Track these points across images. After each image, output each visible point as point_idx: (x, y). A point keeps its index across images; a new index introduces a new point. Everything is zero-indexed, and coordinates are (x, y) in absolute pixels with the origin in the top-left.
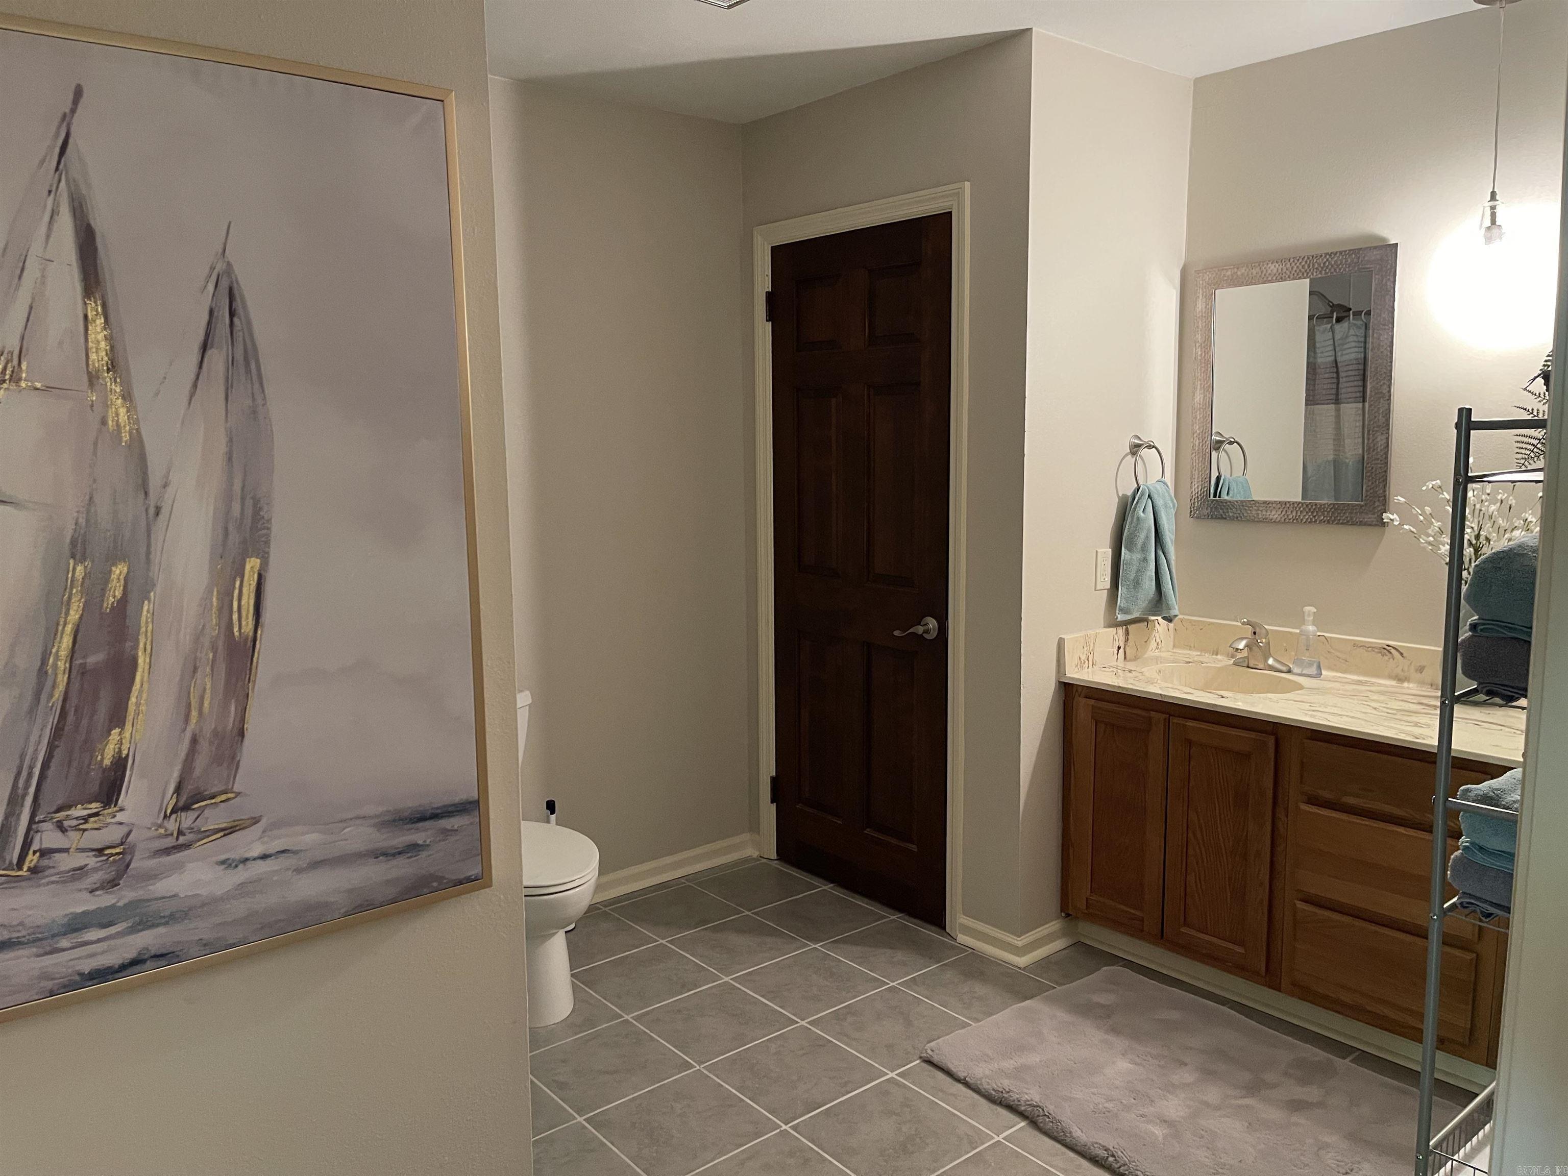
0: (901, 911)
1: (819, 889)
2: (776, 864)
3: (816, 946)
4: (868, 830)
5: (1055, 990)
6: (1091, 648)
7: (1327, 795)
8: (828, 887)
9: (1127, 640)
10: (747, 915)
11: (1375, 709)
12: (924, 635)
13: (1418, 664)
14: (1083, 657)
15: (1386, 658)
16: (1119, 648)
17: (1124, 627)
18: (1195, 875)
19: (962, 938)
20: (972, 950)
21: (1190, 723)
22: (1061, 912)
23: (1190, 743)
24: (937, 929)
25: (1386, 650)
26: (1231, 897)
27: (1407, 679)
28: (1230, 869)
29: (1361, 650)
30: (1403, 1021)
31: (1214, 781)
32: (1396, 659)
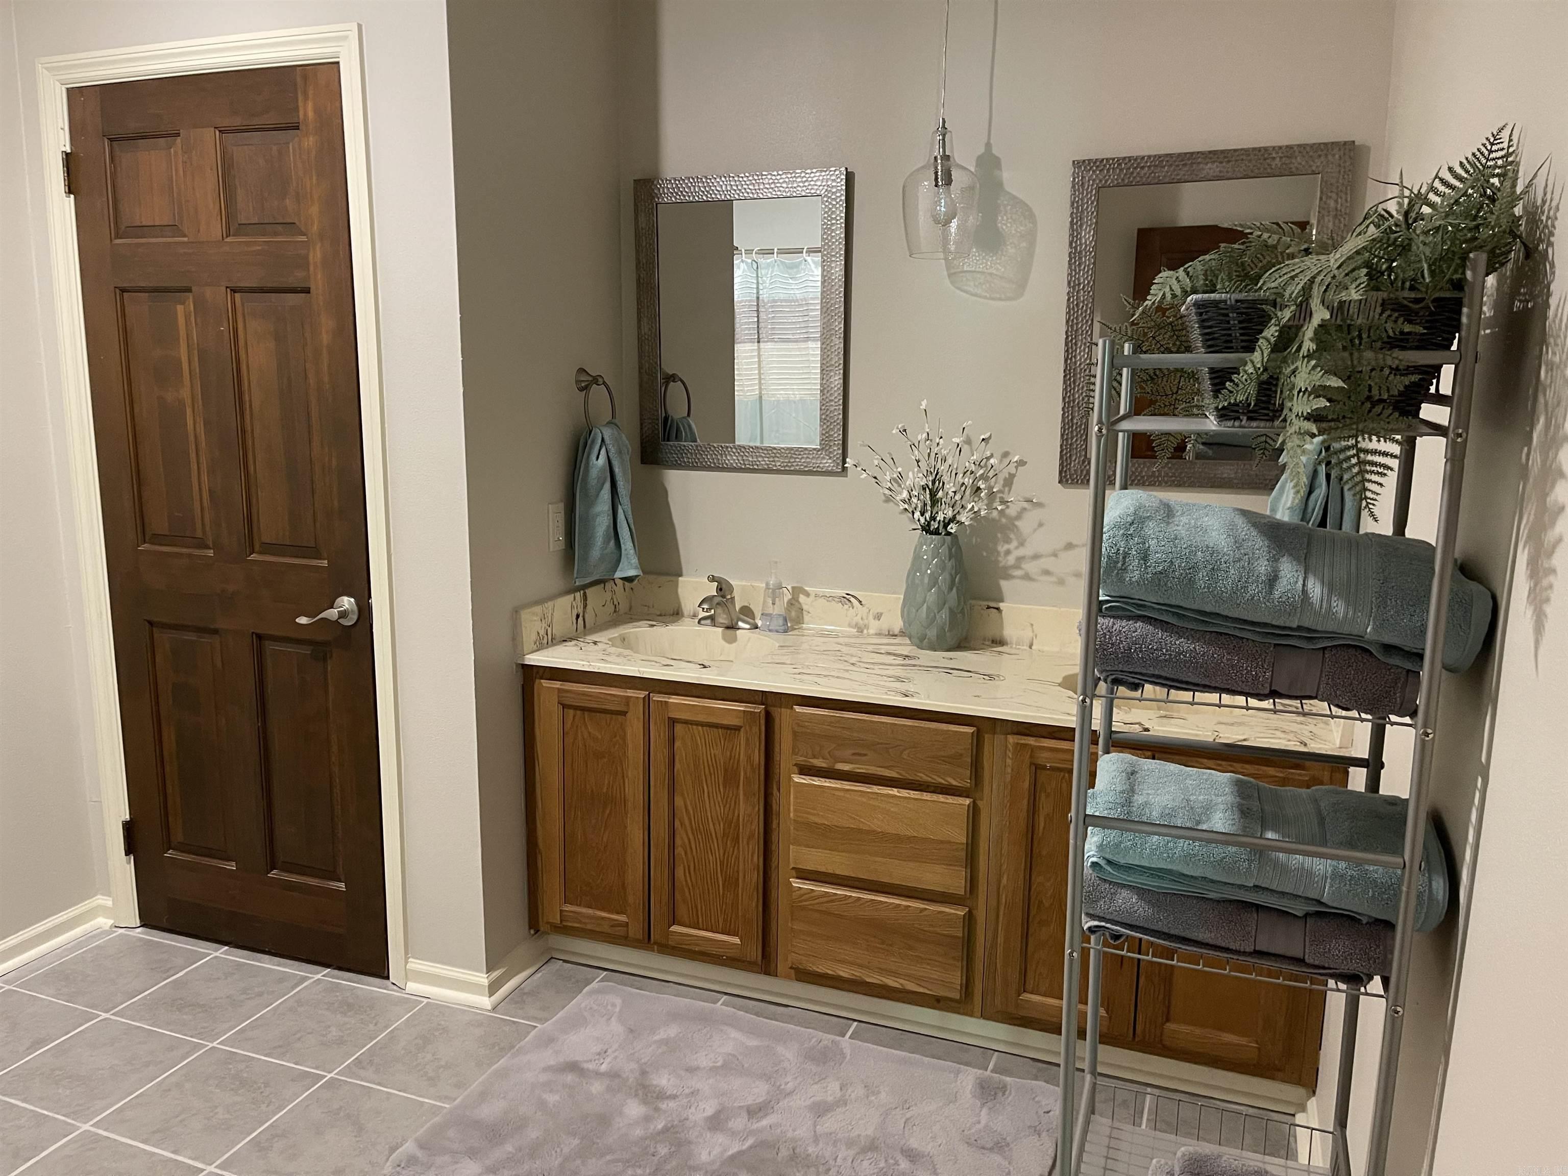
0: (327, 966)
1: (208, 958)
2: (141, 933)
3: (215, 1044)
4: (275, 871)
5: (537, 1029)
6: (550, 620)
7: (819, 763)
8: (222, 952)
9: (585, 606)
10: (105, 1019)
11: (853, 664)
12: (340, 621)
13: (876, 612)
14: (542, 632)
15: (846, 607)
16: (578, 616)
17: (582, 592)
18: (684, 867)
19: (413, 987)
20: (426, 1001)
21: (674, 700)
22: (530, 928)
23: (673, 722)
24: (377, 981)
25: (846, 599)
26: (723, 885)
27: (867, 627)
28: (722, 855)
29: (822, 601)
30: (900, 987)
31: (701, 761)
32: (855, 608)
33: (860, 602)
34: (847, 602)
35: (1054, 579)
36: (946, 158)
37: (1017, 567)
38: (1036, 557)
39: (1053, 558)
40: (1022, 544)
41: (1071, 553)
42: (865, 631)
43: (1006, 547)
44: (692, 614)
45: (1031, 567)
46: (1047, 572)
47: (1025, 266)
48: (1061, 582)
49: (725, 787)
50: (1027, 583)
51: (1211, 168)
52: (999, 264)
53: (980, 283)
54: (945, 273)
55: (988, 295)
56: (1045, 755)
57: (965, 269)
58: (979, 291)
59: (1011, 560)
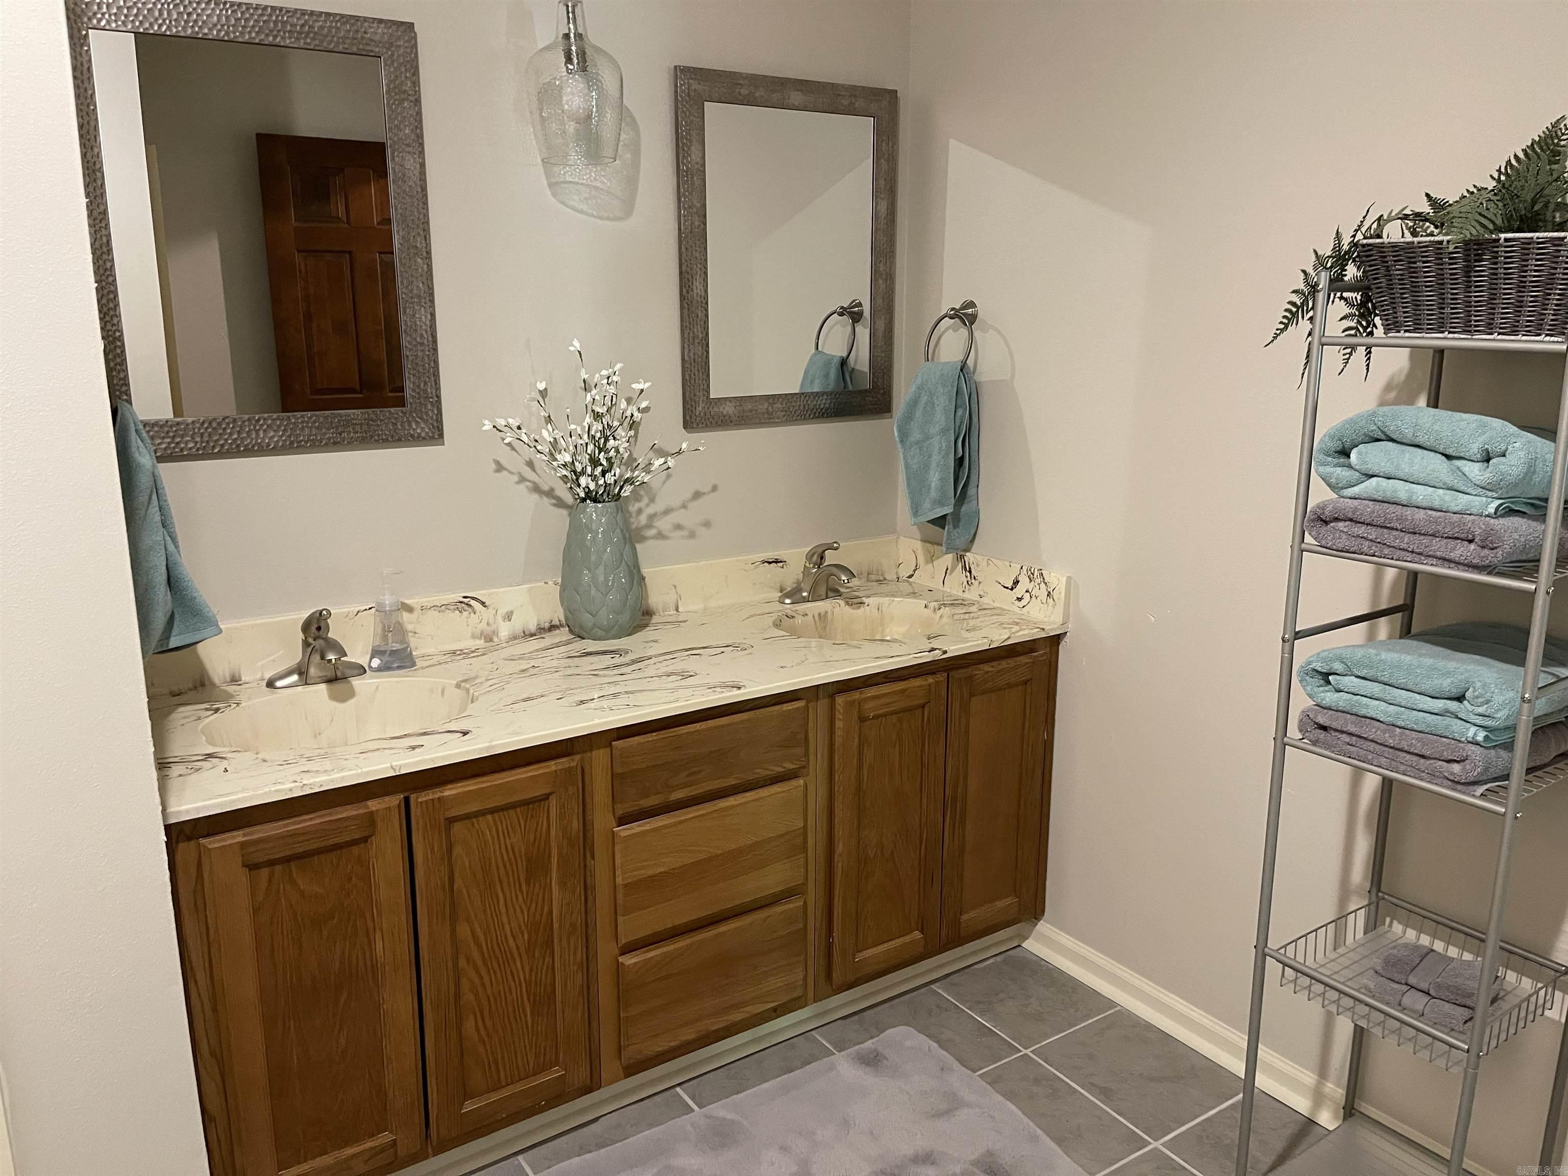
13: (505, 611)
15: (465, 614)
18: (476, 1016)
21: (450, 791)
23: (451, 822)
25: (464, 604)
26: (532, 1013)
27: (495, 633)
28: (527, 975)
29: (434, 613)
30: (748, 1015)
31: (494, 864)
32: (478, 613)
33: (483, 603)
34: (466, 607)
35: (685, 533)
36: (579, 36)
37: (649, 526)
38: (667, 512)
39: (683, 510)
40: (652, 500)
41: (700, 501)
42: (495, 639)
43: (637, 505)
44: (229, 680)
45: (663, 524)
46: (678, 527)
47: (632, 182)
48: (692, 535)
49: (528, 883)
50: (659, 542)
51: (796, 97)
52: (603, 176)
53: (585, 198)
54: (545, 183)
55: (595, 213)
56: (871, 704)
57: (567, 179)
58: (585, 208)
59: (643, 519)
